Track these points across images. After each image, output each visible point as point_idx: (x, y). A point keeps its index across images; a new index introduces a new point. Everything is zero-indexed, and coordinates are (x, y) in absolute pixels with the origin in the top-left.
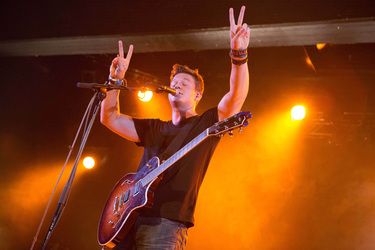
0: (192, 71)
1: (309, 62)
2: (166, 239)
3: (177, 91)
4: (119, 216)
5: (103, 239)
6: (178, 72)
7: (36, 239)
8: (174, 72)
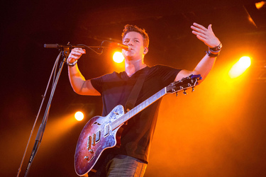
0: (140, 30)
1: (251, 19)
2: (127, 165)
3: (129, 47)
4: (92, 152)
5: (80, 171)
6: (129, 30)
7: (20, 170)
8: (126, 30)
